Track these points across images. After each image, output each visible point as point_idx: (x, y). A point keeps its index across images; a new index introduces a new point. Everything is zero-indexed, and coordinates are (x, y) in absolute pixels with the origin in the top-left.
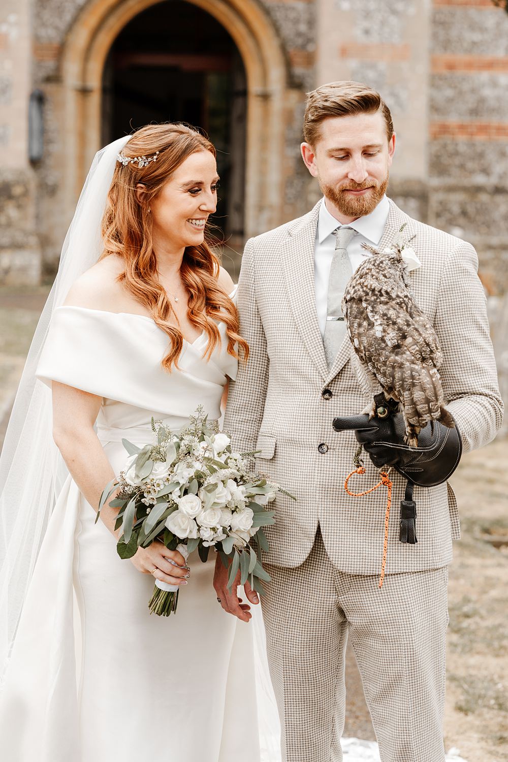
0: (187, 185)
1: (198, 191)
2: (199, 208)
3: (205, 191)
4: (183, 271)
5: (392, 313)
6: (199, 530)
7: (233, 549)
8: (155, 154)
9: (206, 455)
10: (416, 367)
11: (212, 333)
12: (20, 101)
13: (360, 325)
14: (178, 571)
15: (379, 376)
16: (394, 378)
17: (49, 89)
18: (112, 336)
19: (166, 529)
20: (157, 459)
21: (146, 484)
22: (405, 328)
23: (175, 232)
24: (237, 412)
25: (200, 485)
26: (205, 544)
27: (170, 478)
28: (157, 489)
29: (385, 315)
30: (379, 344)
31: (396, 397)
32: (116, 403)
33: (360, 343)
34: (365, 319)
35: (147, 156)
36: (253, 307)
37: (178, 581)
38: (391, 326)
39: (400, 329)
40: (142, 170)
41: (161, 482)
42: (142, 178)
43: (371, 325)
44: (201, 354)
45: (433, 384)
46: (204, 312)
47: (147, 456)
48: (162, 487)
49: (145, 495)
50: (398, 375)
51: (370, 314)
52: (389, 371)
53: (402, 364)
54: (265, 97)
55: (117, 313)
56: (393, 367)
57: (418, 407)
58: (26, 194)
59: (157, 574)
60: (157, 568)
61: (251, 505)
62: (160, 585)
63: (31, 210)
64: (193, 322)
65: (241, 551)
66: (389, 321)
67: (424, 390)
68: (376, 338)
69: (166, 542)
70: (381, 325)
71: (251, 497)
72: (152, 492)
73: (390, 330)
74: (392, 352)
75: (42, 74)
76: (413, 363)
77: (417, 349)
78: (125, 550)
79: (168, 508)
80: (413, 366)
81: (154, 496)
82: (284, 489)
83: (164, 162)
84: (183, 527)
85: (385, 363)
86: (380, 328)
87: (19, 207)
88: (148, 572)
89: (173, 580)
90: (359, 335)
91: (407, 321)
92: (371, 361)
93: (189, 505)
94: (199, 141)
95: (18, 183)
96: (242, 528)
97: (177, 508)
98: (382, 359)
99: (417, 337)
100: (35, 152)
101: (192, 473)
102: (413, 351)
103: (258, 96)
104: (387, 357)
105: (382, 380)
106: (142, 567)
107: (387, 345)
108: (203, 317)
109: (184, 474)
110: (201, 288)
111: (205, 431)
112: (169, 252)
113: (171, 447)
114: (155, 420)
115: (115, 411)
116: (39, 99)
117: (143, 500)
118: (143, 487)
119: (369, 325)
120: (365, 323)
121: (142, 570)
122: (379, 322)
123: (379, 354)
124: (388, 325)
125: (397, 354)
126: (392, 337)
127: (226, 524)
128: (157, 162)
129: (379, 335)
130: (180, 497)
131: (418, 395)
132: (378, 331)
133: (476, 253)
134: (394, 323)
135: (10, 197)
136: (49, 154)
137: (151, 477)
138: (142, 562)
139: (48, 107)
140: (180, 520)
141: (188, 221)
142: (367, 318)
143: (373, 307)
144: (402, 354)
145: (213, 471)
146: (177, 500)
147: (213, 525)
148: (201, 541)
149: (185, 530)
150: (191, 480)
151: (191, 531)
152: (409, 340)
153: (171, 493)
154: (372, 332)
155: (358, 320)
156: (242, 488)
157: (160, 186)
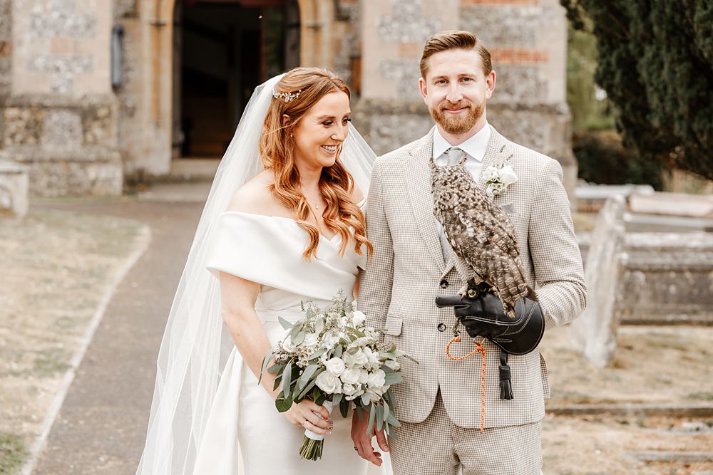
0: (321, 118)
1: (330, 123)
2: (331, 137)
3: (337, 124)
4: (321, 184)
5: (479, 217)
6: (342, 387)
7: (371, 402)
8: (298, 92)
9: (348, 326)
10: (504, 258)
11: (344, 234)
12: (104, 35)
13: (455, 229)
14: (324, 423)
15: (475, 268)
16: (488, 268)
17: (128, 23)
18: (267, 234)
19: (316, 386)
20: (308, 331)
21: (300, 350)
22: (491, 227)
23: (311, 155)
24: (368, 297)
25: (344, 350)
26: (347, 399)
27: (319, 345)
28: (309, 354)
29: (474, 219)
30: (472, 243)
31: (491, 282)
32: (272, 289)
33: (456, 243)
34: (458, 224)
35: (292, 93)
36: (380, 213)
37: (324, 431)
38: (480, 227)
39: (487, 229)
40: (287, 103)
41: (312, 349)
42: (287, 110)
43: (464, 228)
44: (338, 249)
45: (519, 270)
46: (337, 219)
47: (300, 328)
48: (313, 352)
49: (299, 358)
50: (491, 266)
51: (462, 220)
52: (483, 263)
53: (493, 257)
54: (316, 28)
55: (271, 216)
56: (486, 260)
57: (510, 290)
58: (109, 115)
59: (307, 425)
60: (307, 420)
61: (383, 367)
62: (309, 434)
63: (114, 130)
64: (328, 226)
65: (376, 404)
66: (477, 223)
67: (512, 275)
68: (469, 238)
69: (315, 398)
70: (472, 227)
71: (383, 361)
72: (305, 356)
73: (479, 230)
74: (484, 247)
75: (122, 11)
76: (502, 255)
77: (503, 242)
78: (282, 405)
79: (318, 369)
80: (502, 257)
81: (306, 359)
82: (409, 355)
83: (304, 99)
84: (330, 384)
85: (478, 257)
86: (472, 230)
87: (103, 127)
88: (300, 424)
89: (320, 430)
90: (455, 237)
91: (492, 221)
92: (467, 256)
93: (335, 366)
94: (335, 83)
95: (103, 106)
96: (377, 385)
97: (325, 369)
98: (476, 254)
99: (501, 233)
100: (116, 80)
101: (337, 340)
102: (500, 245)
103: (309, 27)
104: (480, 253)
105: (478, 271)
106: (295, 419)
107: (479, 243)
108: (337, 222)
109: (331, 341)
110: (335, 199)
111: (345, 309)
112: (309, 169)
113: (320, 320)
114: (304, 301)
115: (270, 296)
116: (119, 33)
117: (297, 363)
118: (298, 352)
119: (462, 228)
120: (459, 227)
121: (294, 422)
122: (470, 225)
123: (473, 251)
124: (478, 227)
125: (487, 250)
126: (482, 236)
127: (365, 382)
128: (299, 99)
129: (471, 235)
130: (327, 360)
131: (509, 280)
132: (470, 232)
133: (561, 168)
134: (483, 225)
135: (96, 118)
136: (128, 80)
137: (304, 344)
138: (295, 416)
139: (127, 39)
140: (327, 379)
141: (322, 146)
142: (460, 223)
143: (464, 214)
144: (492, 249)
145: (353, 339)
146: (325, 363)
147: (355, 381)
148: (344, 396)
149: (331, 387)
150: (336, 346)
151: (336, 388)
152: (496, 236)
153: (320, 357)
154: (465, 233)
155: (452, 225)
156: (376, 353)
157: (301, 117)
